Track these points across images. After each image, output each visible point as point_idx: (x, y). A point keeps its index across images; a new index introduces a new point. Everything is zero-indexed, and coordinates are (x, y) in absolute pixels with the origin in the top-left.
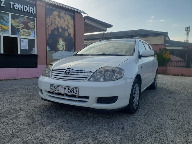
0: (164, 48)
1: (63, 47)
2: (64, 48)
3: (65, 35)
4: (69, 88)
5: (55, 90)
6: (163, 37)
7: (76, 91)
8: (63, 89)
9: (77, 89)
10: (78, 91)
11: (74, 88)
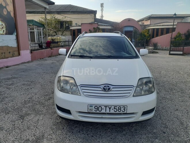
0: (97, 27)
1: (3, 29)
2: (4, 31)
3: (3, 13)
4: (114, 107)
5: (96, 110)
6: (93, 15)
7: (124, 109)
8: (108, 108)
9: (125, 107)
10: (126, 109)
11: (122, 107)
